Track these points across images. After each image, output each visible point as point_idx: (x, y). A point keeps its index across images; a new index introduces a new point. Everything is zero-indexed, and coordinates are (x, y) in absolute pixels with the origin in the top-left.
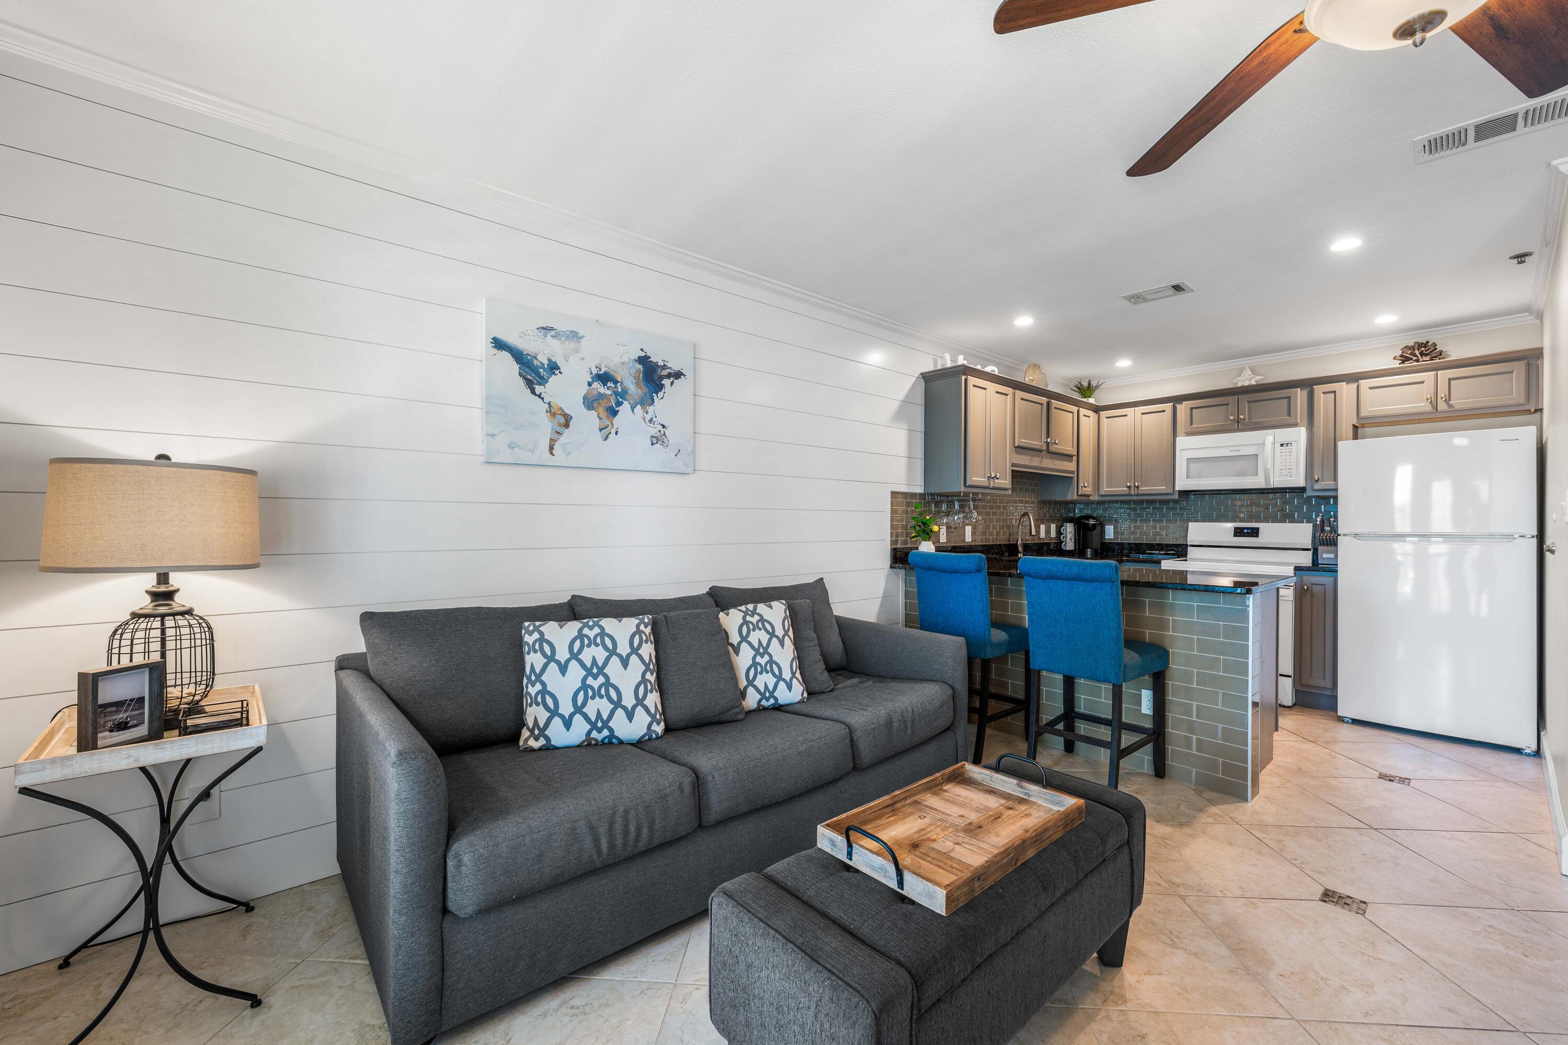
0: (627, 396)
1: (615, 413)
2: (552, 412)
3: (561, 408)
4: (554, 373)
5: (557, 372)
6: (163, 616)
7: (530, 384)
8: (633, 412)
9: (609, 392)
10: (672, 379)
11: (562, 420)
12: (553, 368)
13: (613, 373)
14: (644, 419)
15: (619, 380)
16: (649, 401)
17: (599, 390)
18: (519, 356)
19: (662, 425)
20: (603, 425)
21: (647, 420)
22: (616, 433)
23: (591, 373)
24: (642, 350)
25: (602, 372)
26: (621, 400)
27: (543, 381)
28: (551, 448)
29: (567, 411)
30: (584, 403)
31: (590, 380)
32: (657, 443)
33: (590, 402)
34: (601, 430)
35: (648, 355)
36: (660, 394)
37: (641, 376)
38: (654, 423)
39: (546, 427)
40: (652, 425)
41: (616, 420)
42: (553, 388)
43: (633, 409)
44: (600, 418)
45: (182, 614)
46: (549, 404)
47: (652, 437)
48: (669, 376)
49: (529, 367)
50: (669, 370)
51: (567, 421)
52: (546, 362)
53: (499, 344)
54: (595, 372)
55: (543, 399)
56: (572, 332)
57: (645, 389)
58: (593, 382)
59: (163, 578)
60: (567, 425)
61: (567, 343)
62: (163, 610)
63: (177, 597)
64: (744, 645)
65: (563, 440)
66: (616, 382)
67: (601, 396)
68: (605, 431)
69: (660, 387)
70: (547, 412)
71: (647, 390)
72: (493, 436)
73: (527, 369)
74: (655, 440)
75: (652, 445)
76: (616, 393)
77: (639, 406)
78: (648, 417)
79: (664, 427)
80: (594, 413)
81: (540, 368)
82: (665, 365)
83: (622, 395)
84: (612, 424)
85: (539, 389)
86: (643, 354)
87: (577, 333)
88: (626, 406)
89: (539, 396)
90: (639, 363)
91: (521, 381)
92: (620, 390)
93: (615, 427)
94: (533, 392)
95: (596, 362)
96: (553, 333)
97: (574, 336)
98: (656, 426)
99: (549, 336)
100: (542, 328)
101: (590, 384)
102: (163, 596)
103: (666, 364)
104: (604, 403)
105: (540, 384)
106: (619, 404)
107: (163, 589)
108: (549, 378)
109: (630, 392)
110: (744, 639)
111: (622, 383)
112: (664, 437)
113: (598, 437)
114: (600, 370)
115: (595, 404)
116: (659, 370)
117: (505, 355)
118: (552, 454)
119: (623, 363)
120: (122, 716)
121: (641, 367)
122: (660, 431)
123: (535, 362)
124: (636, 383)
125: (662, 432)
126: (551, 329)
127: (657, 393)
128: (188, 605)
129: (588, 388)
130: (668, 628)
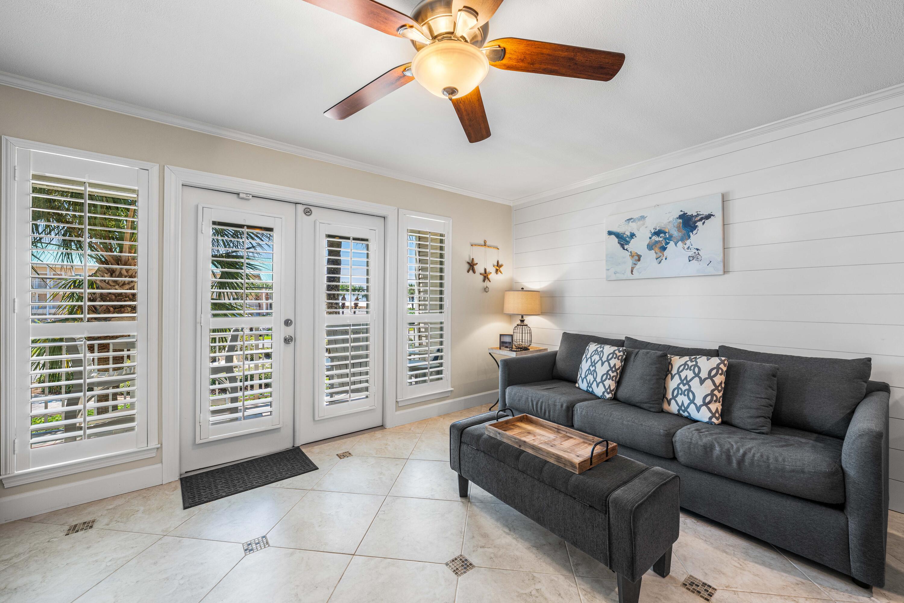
0: (672, 239)
1: (664, 249)
2: (632, 256)
3: (636, 253)
4: (633, 238)
5: (634, 237)
6: (522, 325)
7: (622, 246)
8: (676, 246)
9: (661, 239)
10: (703, 221)
11: (637, 258)
12: (632, 235)
13: (663, 229)
14: (684, 248)
15: (667, 231)
16: (687, 237)
17: (656, 240)
18: (618, 236)
19: (696, 249)
20: (658, 256)
21: (686, 248)
22: (666, 259)
23: (651, 232)
24: (681, 211)
25: (657, 230)
26: (668, 241)
27: (628, 243)
28: (632, 271)
29: (639, 253)
30: (647, 248)
31: (651, 236)
32: (693, 260)
33: (650, 247)
34: (657, 259)
35: (685, 212)
36: (695, 232)
37: (681, 225)
38: (690, 249)
39: (630, 262)
40: (689, 250)
41: (666, 253)
42: (635, 245)
43: (676, 245)
44: (656, 253)
45: (526, 325)
46: (631, 252)
47: (689, 257)
48: (701, 220)
49: (622, 239)
50: (701, 216)
51: (639, 257)
52: (629, 234)
53: (610, 233)
54: (653, 231)
55: (628, 251)
56: (641, 217)
57: (684, 232)
58: (652, 237)
59: (522, 317)
60: (639, 260)
61: (639, 222)
62: (522, 324)
63: (525, 321)
64: (677, 376)
65: (637, 267)
66: (665, 233)
67: (657, 242)
68: (660, 259)
69: (695, 227)
70: (630, 256)
71: (685, 232)
72: (608, 270)
73: (621, 240)
74: (691, 259)
75: (689, 261)
76: (665, 239)
77: (680, 242)
78: (686, 247)
79: (697, 250)
80: (653, 251)
81: (627, 237)
82: (698, 214)
83: (671, 238)
84: (663, 255)
85: (626, 247)
86: (682, 213)
87: (643, 216)
88: (672, 243)
89: (626, 250)
90: (680, 219)
91: (619, 245)
92: (668, 236)
93: (665, 256)
94: (624, 249)
95: (653, 227)
96: (632, 220)
97: (643, 218)
98: (692, 250)
99: (630, 223)
100: (628, 220)
101: (650, 238)
102: (522, 321)
103: (699, 213)
104: (658, 246)
105: (626, 244)
106: (667, 243)
107: (522, 319)
108: (630, 241)
109: (674, 236)
110: (679, 373)
111: (669, 232)
112: (698, 255)
113: (656, 262)
114: (656, 229)
115: (654, 247)
116: (694, 218)
117: (613, 236)
118: (632, 274)
119: (669, 222)
120: (507, 345)
121: (681, 221)
122: (695, 253)
123: (625, 236)
124: (678, 230)
125: (697, 253)
126: (632, 219)
127: (692, 232)
128: (527, 324)
129: (649, 240)
130: (635, 356)
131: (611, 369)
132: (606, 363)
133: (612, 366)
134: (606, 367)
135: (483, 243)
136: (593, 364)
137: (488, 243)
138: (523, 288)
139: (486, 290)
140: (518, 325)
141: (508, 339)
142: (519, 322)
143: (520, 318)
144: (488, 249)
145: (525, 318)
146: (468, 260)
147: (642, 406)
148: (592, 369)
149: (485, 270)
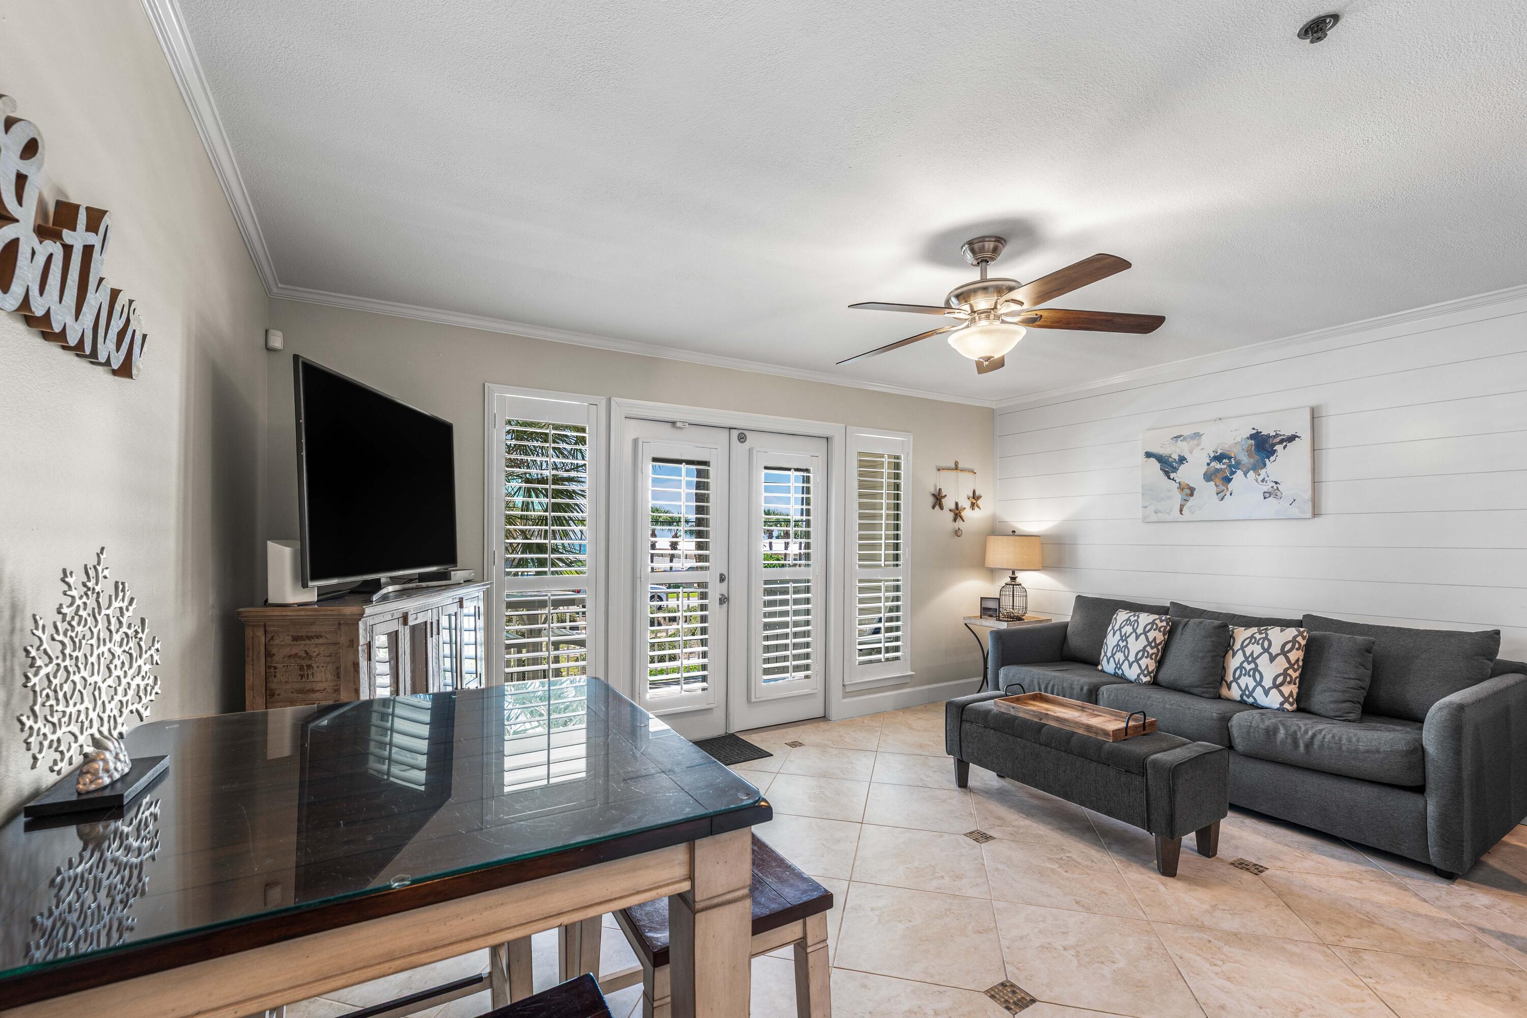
0: (1240, 466)
1: (1228, 480)
2: (1181, 488)
3: (1187, 484)
4: (1183, 463)
5: (1184, 462)
6: (1013, 585)
7: (1167, 474)
8: (1246, 476)
9: (1224, 467)
10: (1285, 444)
11: (1188, 492)
12: (1182, 460)
13: (1227, 453)
14: (1257, 481)
15: (1233, 456)
16: (1261, 465)
17: (1216, 467)
18: (1160, 459)
19: (1275, 482)
20: (1220, 490)
21: (1259, 481)
22: (1231, 494)
23: (1210, 457)
24: (1254, 429)
25: (1218, 454)
26: (1234, 470)
27: (1175, 470)
28: (1181, 511)
29: (1191, 485)
30: (1204, 478)
31: (1209, 461)
32: (1270, 496)
33: (1208, 477)
34: (1217, 494)
35: (1259, 431)
36: (1272, 458)
37: (1253, 448)
38: (1266, 482)
39: (1178, 497)
40: (1264, 483)
41: (1230, 486)
42: (1184, 474)
43: (1245, 475)
44: (1216, 486)
45: (1018, 585)
46: (1179, 483)
47: (1265, 492)
48: (1281, 442)
49: (1166, 464)
50: (1282, 437)
51: (1192, 491)
52: (1177, 458)
53: (1149, 455)
54: (1212, 455)
55: (1175, 481)
56: (1194, 434)
57: (1257, 457)
58: (1211, 463)
59: (1013, 573)
60: (1192, 495)
61: (1191, 441)
62: (1013, 583)
63: (1017, 579)
64: (1240, 652)
65: (1189, 504)
66: (1230, 458)
67: (1217, 471)
68: (1221, 495)
69: (1273, 452)
70: (1178, 488)
71: (1259, 457)
72: (1145, 507)
73: (1165, 465)
74: (1267, 495)
75: (1265, 498)
76: (1230, 466)
77: (1251, 472)
78: (1260, 478)
79: (1276, 483)
80: (1212, 483)
81: (1173, 462)
82: (1277, 434)
83: (1238, 465)
84: (1227, 489)
85: (1172, 475)
86: (1255, 431)
87: (1198, 433)
88: (1239, 473)
89: (1173, 479)
90: (1251, 440)
91: (1161, 472)
92: (1233, 463)
93: (1230, 490)
94: (1169, 478)
95: (1213, 448)
96: (1181, 438)
97: (1197, 435)
98: (1268, 483)
99: (1179, 441)
100: (1175, 437)
101: (1208, 464)
102: (1013, 579)
103: (1278, 432)
104: (1220, 475)
105: (1173, 472)
106: (1233, 473)
107: (1013, 576)
108: (1179, 467)
109: (1243, 462)
110: (1242, 648)
111: (1235, 458)
112: (1277, 491)
113: (1216, 498)
114: (1217, 453)
115: (1213, 477)
116: (1271, 440)
117: (1153, 460)
118: (1181, 514)
119: (1236, 443)
120: (991, 613)
121: (1253, 442)
122: (1273, 487)
123: (1170, 459)
124: (1248, 455)
125: (1275, 488)
126: (1181, 436)
127: (1268, 458)
128: (1020, 582)
129: (1207, 467)
130: (1184, 627)
131: (1149, 644)
132: (1143, 637)
133: (1151, 640)
134: (1142, 641)
135: (954, 466)
136: (1124, 638)
137: (960, 466)
138: (1014, 532)
139: (957, 533)
140: (1006, 584)
141: (992, 605)
142: (1008, 580)
143: (1010, 574)
144: (961, 474)
145: (1017, 574)
146: (933, 491)
147: (1192, 690)
148: (1122, 644)
149: (957, 504)
